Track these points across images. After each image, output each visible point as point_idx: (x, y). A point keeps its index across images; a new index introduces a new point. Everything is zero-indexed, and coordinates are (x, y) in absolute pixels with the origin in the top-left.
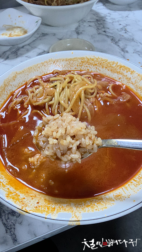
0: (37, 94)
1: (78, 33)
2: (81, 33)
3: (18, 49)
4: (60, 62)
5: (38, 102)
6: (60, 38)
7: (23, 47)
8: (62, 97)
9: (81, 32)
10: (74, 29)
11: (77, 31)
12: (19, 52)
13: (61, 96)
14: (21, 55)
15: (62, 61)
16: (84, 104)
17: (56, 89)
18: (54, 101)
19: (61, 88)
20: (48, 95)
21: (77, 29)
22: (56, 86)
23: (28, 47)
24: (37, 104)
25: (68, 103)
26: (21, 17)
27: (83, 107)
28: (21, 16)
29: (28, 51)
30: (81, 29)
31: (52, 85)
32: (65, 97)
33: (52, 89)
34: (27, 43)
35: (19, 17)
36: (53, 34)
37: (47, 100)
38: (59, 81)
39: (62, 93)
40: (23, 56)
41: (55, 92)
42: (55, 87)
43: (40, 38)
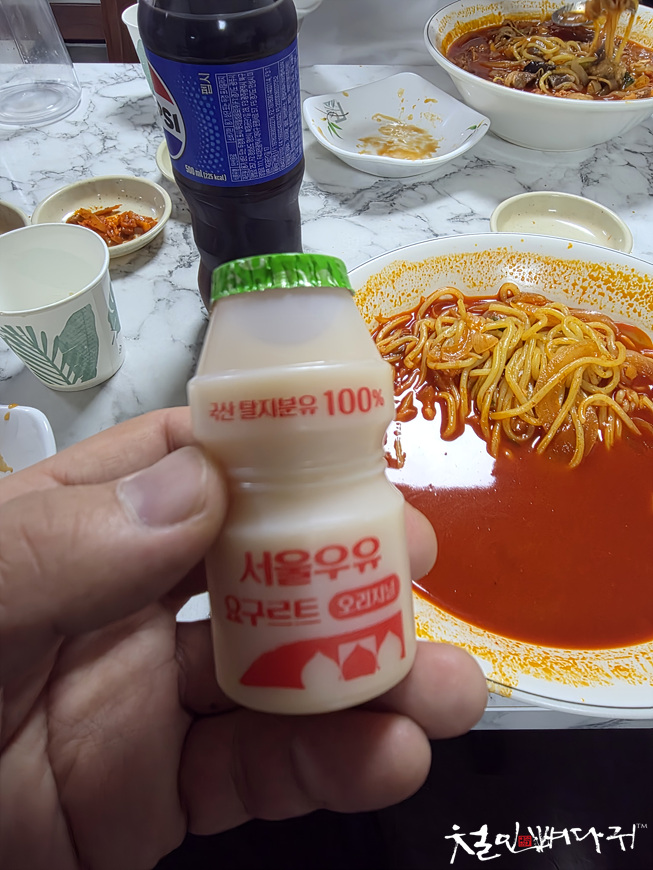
0: (446, 339)
1: (585, 180)
2: (597, 181)
3: (400, 190)
4: (527, 262)
5: (443, 361)
6: (528, 182)
7: (413, 187)
8: (514, 365)
9: (596, 178)
10: (576, 165)
11: (583, 172)
12: (399, 200)
13: (511, 363)
14: (406, 207)
15: (532, 261)
16: (573, 406)
17: (499, 339)
18: (490, 372)
19: (515, 341)
20: (473, 350)
21: (585, 165)
22: (502, 330)
23: (427, 190)
24: (440, 366)
25: (527, 388)
26: (431, 102)
27: (569, 413)
28: (433, 101)
29: (425, 200)
30: (598, 170)
31: (493, 325)
32: (522, 368)
33: (488, 336)
34: (427, 178)
35: (427, 101)
36: (508, 166)
37: (468, 363)
38: (515, 319)
39: (516, 355)
40: (411, 213)
41: (498, 348)
42: (500, 334)
43: (468, 171)
